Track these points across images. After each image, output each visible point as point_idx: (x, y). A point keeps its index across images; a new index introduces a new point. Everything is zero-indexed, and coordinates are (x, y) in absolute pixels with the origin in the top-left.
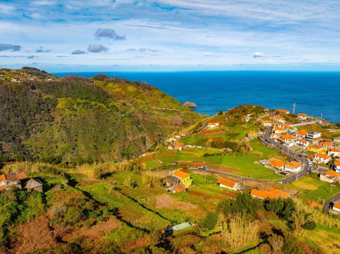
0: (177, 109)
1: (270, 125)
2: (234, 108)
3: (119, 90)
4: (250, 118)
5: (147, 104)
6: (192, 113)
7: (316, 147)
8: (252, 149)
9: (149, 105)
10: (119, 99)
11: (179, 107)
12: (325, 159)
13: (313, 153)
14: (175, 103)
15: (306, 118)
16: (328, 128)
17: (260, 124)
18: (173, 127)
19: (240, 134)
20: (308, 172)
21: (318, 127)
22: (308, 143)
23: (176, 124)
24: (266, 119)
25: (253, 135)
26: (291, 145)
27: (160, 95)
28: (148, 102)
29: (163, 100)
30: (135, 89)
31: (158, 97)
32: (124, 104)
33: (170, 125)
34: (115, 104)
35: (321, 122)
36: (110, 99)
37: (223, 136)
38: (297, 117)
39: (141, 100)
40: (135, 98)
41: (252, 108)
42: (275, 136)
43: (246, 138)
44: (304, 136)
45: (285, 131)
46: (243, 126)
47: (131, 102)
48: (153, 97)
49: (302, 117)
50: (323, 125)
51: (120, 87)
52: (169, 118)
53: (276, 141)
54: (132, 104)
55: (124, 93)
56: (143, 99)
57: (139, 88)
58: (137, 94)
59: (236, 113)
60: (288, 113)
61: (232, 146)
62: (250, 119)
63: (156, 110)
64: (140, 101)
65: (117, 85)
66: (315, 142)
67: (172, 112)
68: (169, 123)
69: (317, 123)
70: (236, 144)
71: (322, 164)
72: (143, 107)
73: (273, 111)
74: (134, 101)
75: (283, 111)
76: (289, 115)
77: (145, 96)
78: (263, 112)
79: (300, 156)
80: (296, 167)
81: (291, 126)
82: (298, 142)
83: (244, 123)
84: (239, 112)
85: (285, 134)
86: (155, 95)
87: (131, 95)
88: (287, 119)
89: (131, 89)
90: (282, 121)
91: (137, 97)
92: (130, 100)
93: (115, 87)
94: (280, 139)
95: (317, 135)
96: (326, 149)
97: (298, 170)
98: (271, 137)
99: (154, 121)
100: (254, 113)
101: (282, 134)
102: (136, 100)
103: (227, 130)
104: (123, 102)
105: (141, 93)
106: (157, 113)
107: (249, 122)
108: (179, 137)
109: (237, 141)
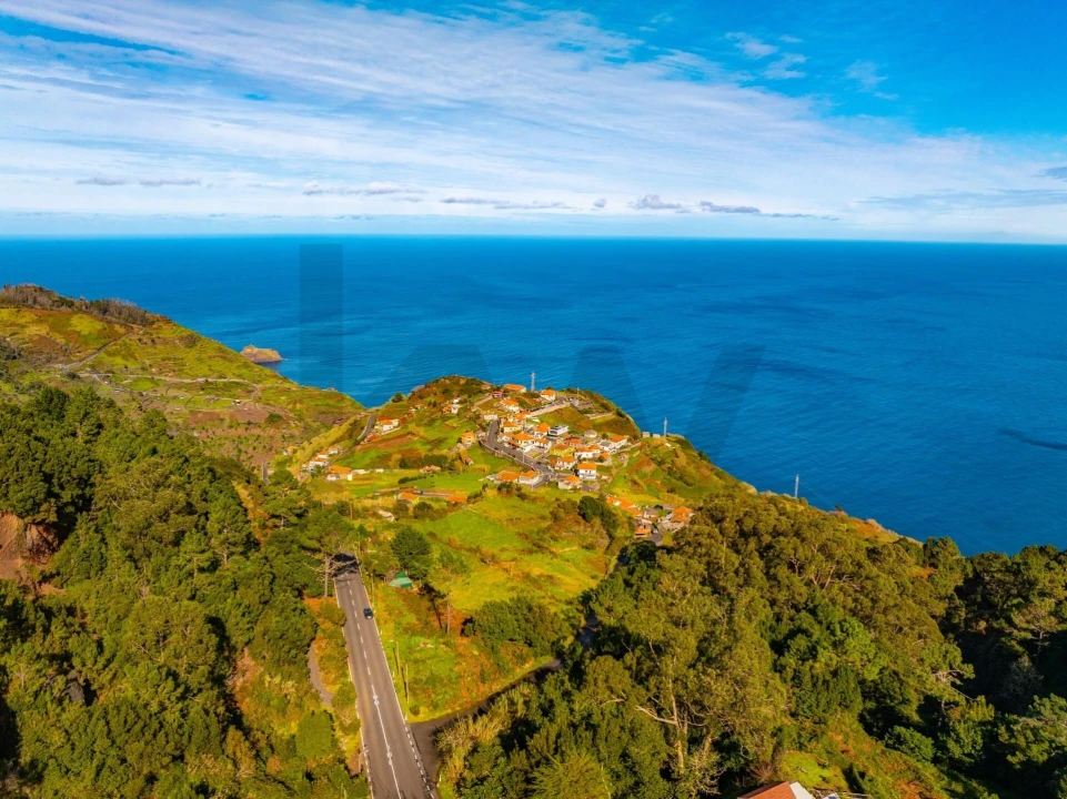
0: (240, 376)
1: (495, 417)
2: (423, 386)
3: (42, 330)
4: (459, 406)
5: (143, 369)
6: (287, 385)
7: (561, 448)
8: (472, 462)
9: (152, 374)
10: (49, 361)
11: (244, 371)
12: (569, 463)
13: (555, 458)
14: (231, 361)
15: (553, 398)
16: (586, 412)
17: (478, 417)
18: (241, 431)
19: (446, 439)
20: (546, 482)
21: (573, 413)
22: (550, 443)
23: (249, 423)
24: (488, 406)
25: (470, 439)
26: (528, 449)
27: (181, 339)
28: (148, 362)
29: (193, 353)
30: (99, 325)
31: (175, 346)
32: (73, 376)
33: (231, 427)
34: (43, 378)
35: (577, 403)
36: (21, 365)
37: (418, 446)
38: (538, 396)
39: (124, 357)
40: (102, 354)
41: (457, 383)
42: (504, 438)
43: (459, 445)
44: (545, 434)
45: (519, 428)
46: (449, 422)
47: (94, 368)
48: (159, 347)
49: (546, 397)
50: (581, 408)
51: (40, 321)
52: (224, 406)
53: (506, 445)
54: (98, 372)
55: (61, 340)
56: (130, 355)
57: (109, 322)
58: (106, 338)
59: (429, 395)
60: (524, 390)
61: (439, 461)
62: (459, 410)
63: (179, 386)
64: (119, 361)
65: (27, 316)
66: (560, 441)
67: (228, 387)
68: (227, 422)
69: (572, 405)
70: (445, 458)
71: (566, 471)
72: (135, 381)
73: (498, 389)
74: (101, 363)
75: (515, 387)
76: (525, 395)
77: (135, 346)
78: (481, 392)
79: (539, 463)
80: (533, 478)
81: (528, 416)
82: (537, 444)
83: (450, 418)
84: (435, 394)
85: (519, 432)
86: (165, 342)
87: (86, 343)
88: (521, 404)
89: (84, 325)
90: (515, 408)
91: (111, 348)
92: (89, 361)
93: (23, 321)
94: (512, 442)
95: (563, 430)
96: (573, 449)
97: (536, 480)
98: (499, 440)
99: (180, 421)
100: (466, 397)
101: (515, 433)
102: (107, 359)
103: (422, 433)
104: (68, 368)
105: (121, 336)
106: (183, 395)
107: (458, 414)
108: (325, 457)
109: (444, 452)
